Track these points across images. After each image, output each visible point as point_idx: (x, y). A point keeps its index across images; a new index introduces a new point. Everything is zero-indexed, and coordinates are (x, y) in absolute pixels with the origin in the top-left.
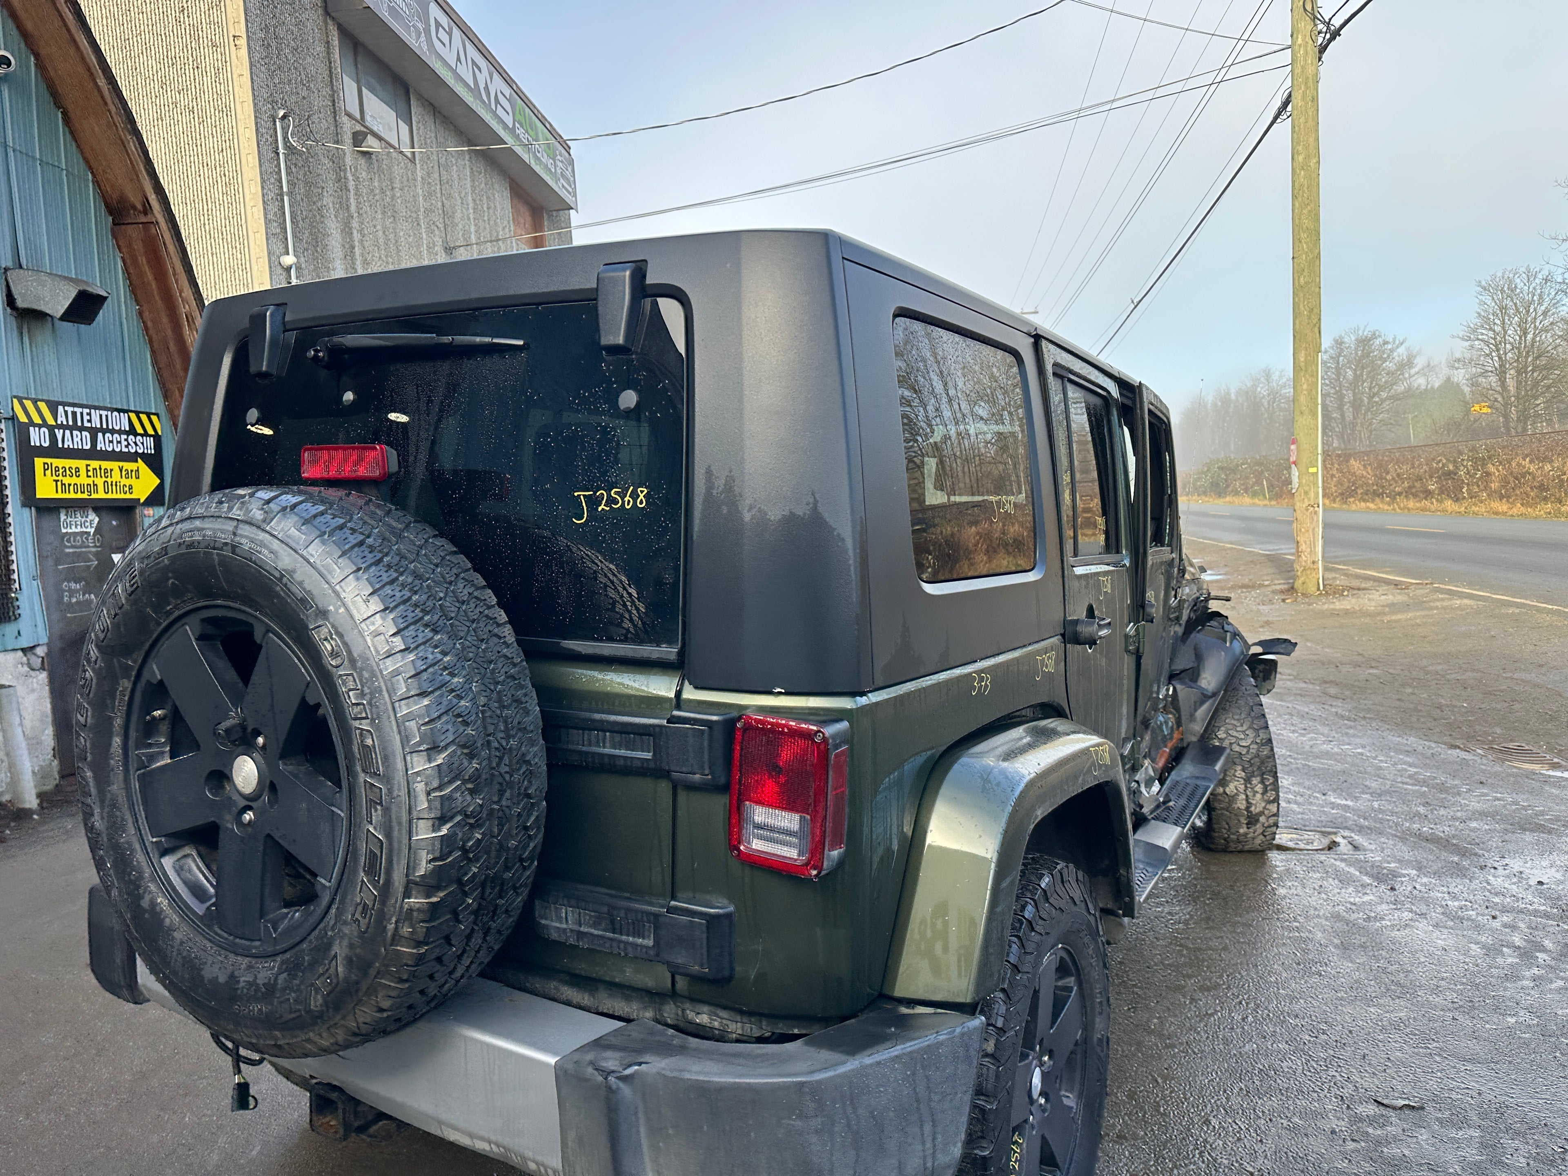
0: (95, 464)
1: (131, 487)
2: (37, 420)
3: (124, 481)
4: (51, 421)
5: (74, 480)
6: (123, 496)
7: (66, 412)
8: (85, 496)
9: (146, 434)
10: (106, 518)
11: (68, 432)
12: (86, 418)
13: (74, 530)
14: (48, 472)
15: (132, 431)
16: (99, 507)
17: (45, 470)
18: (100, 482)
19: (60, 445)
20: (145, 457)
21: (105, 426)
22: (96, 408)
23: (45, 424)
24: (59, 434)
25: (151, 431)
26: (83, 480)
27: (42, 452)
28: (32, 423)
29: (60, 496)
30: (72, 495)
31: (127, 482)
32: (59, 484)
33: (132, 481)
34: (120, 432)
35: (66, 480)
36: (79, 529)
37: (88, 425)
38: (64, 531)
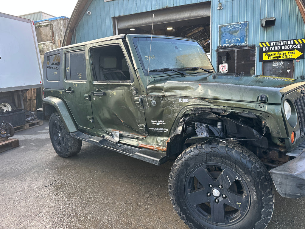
0: (281, 52)
1: (292, 56)
2: (265, 46)
3: (290, 55)
4: (269, 45)
5: (274, 56)
6: (289, 58)
7: (273, 43)
8: (277, 59)
9: (299, 43)
10: (286, 62)
11: (273, 47)
12: (279, 43)
13: (276, 65)
14: (267, 55)
15: (294, 43)
16: (283, 60)
17: (266, 55)
18: (281, 56)
19: (271, 50)
20: (298, 49)
21: (285, 44)
22: (282, 41)
23: (267, 46)
24: (271, 48)
25: (301, 42)
26: (277, 55)
27: (265, 52)
28: (264, 47)
29: (269, 59)
30: (273, 59)
31: (291, 55)
32: (269, 57)
33: (293, 55)
34: (290, 45)
35: (271, 56)
36: (277, 65)
37: (279, 44)
38: (273, 65)
